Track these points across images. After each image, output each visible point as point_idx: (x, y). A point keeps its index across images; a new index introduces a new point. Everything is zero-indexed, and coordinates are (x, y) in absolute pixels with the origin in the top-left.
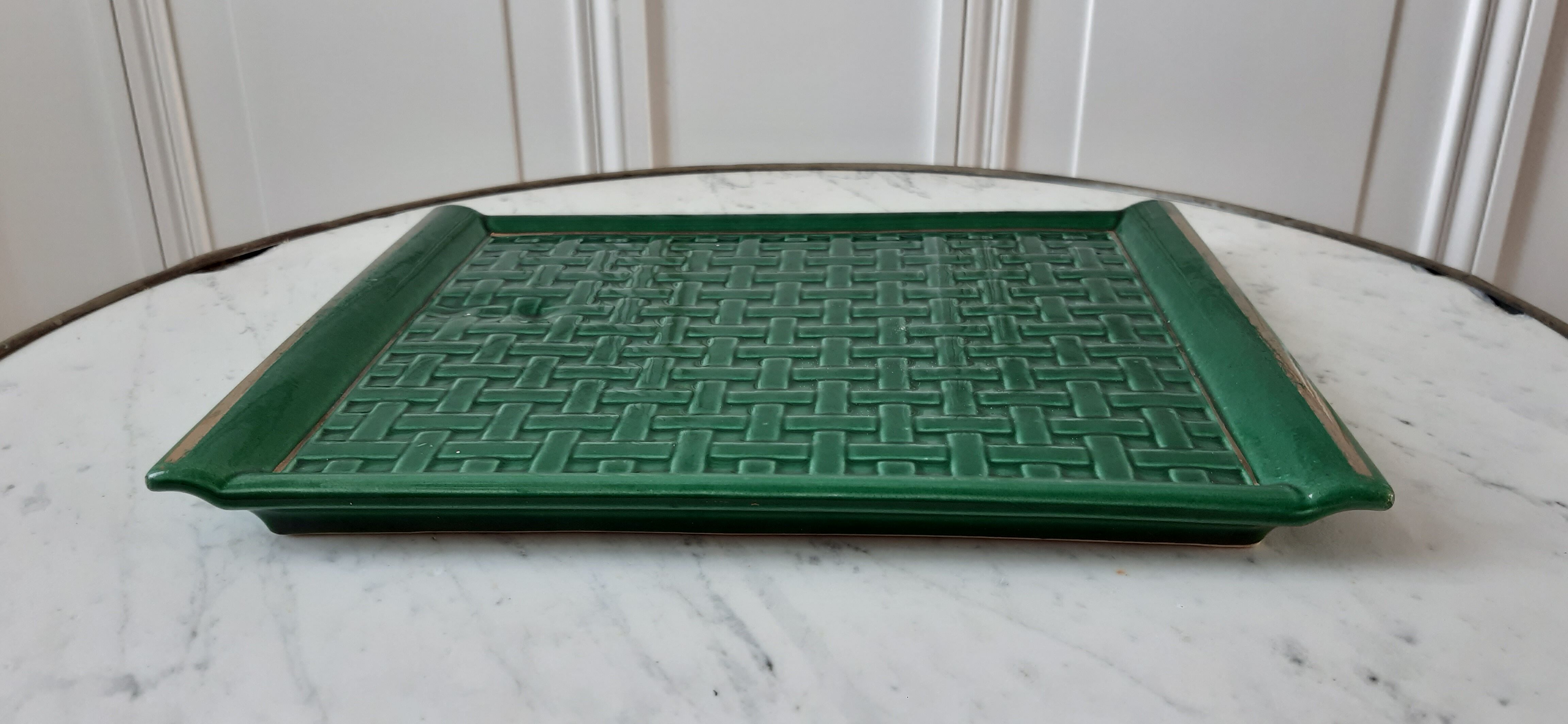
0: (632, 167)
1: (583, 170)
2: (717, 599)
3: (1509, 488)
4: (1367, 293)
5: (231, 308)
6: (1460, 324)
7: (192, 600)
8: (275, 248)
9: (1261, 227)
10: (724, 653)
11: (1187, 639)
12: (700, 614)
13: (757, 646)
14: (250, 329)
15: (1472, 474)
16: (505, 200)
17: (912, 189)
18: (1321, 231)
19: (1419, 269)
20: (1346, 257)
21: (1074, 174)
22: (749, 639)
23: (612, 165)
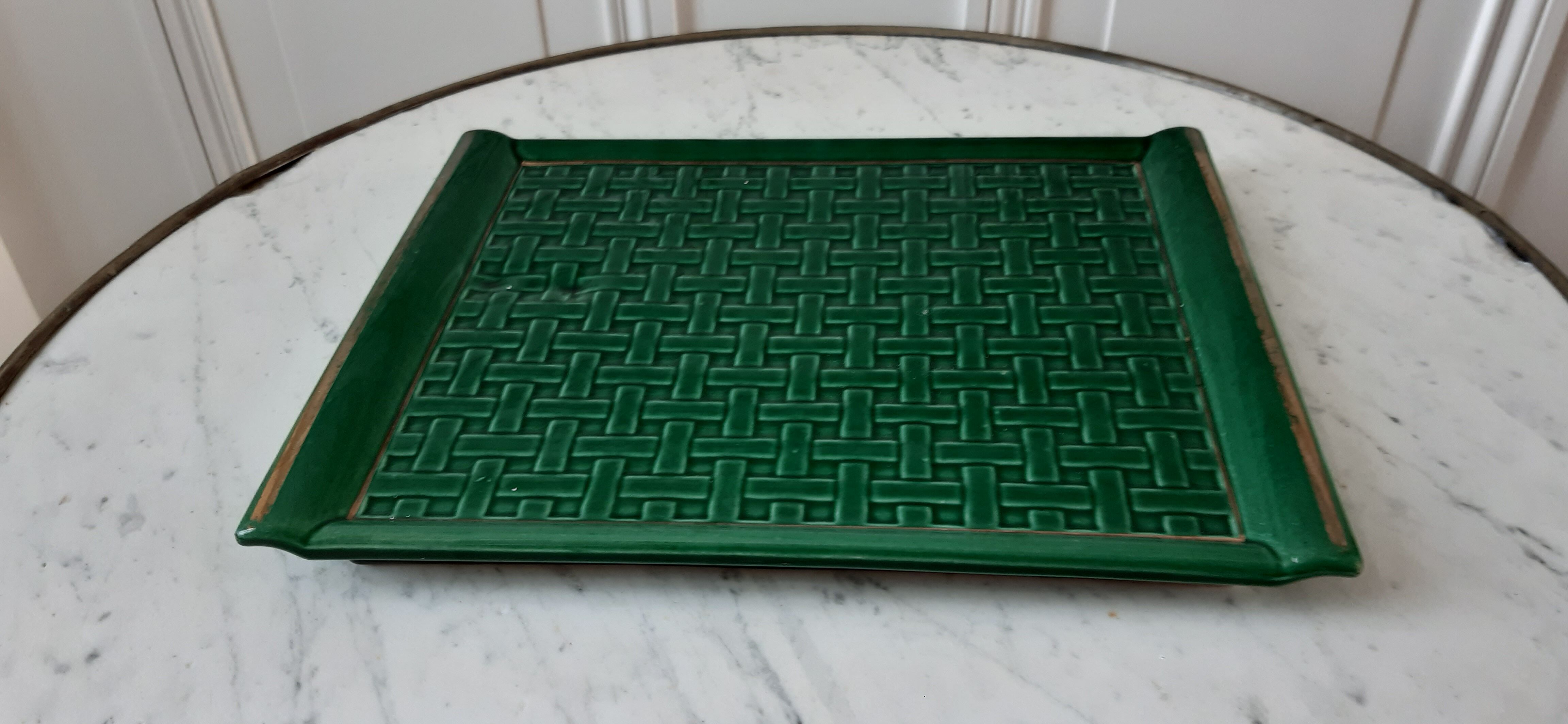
0: (657, 33)
1: (607, 40)
2: (754, 646)
3: (1478, 510)
4: (1383, 233)
5: (277, 250)
6: (1467, 279)
7: (291, 644)
8: (307, 158)
9: (1290, 129)
10: (761, 712)
11: (1164, 697)
12: (739, 665)
13: (789, 703)
14: (298, 280)
15: (1445, 491)
16: (529, 82)
17: (942, 66)
18: (1348, 138)
19: (1439, 195)
20: (1368, 177)
21: (1105, 47)
22: (782, 695)
23: (636, 34)
